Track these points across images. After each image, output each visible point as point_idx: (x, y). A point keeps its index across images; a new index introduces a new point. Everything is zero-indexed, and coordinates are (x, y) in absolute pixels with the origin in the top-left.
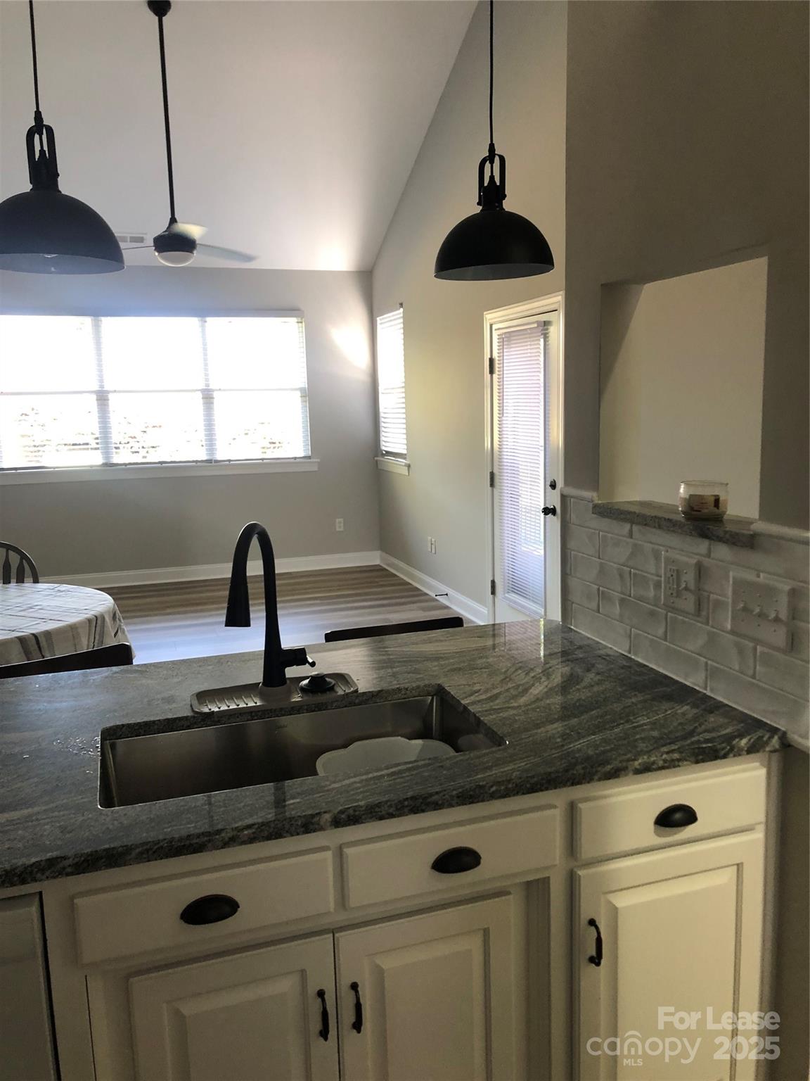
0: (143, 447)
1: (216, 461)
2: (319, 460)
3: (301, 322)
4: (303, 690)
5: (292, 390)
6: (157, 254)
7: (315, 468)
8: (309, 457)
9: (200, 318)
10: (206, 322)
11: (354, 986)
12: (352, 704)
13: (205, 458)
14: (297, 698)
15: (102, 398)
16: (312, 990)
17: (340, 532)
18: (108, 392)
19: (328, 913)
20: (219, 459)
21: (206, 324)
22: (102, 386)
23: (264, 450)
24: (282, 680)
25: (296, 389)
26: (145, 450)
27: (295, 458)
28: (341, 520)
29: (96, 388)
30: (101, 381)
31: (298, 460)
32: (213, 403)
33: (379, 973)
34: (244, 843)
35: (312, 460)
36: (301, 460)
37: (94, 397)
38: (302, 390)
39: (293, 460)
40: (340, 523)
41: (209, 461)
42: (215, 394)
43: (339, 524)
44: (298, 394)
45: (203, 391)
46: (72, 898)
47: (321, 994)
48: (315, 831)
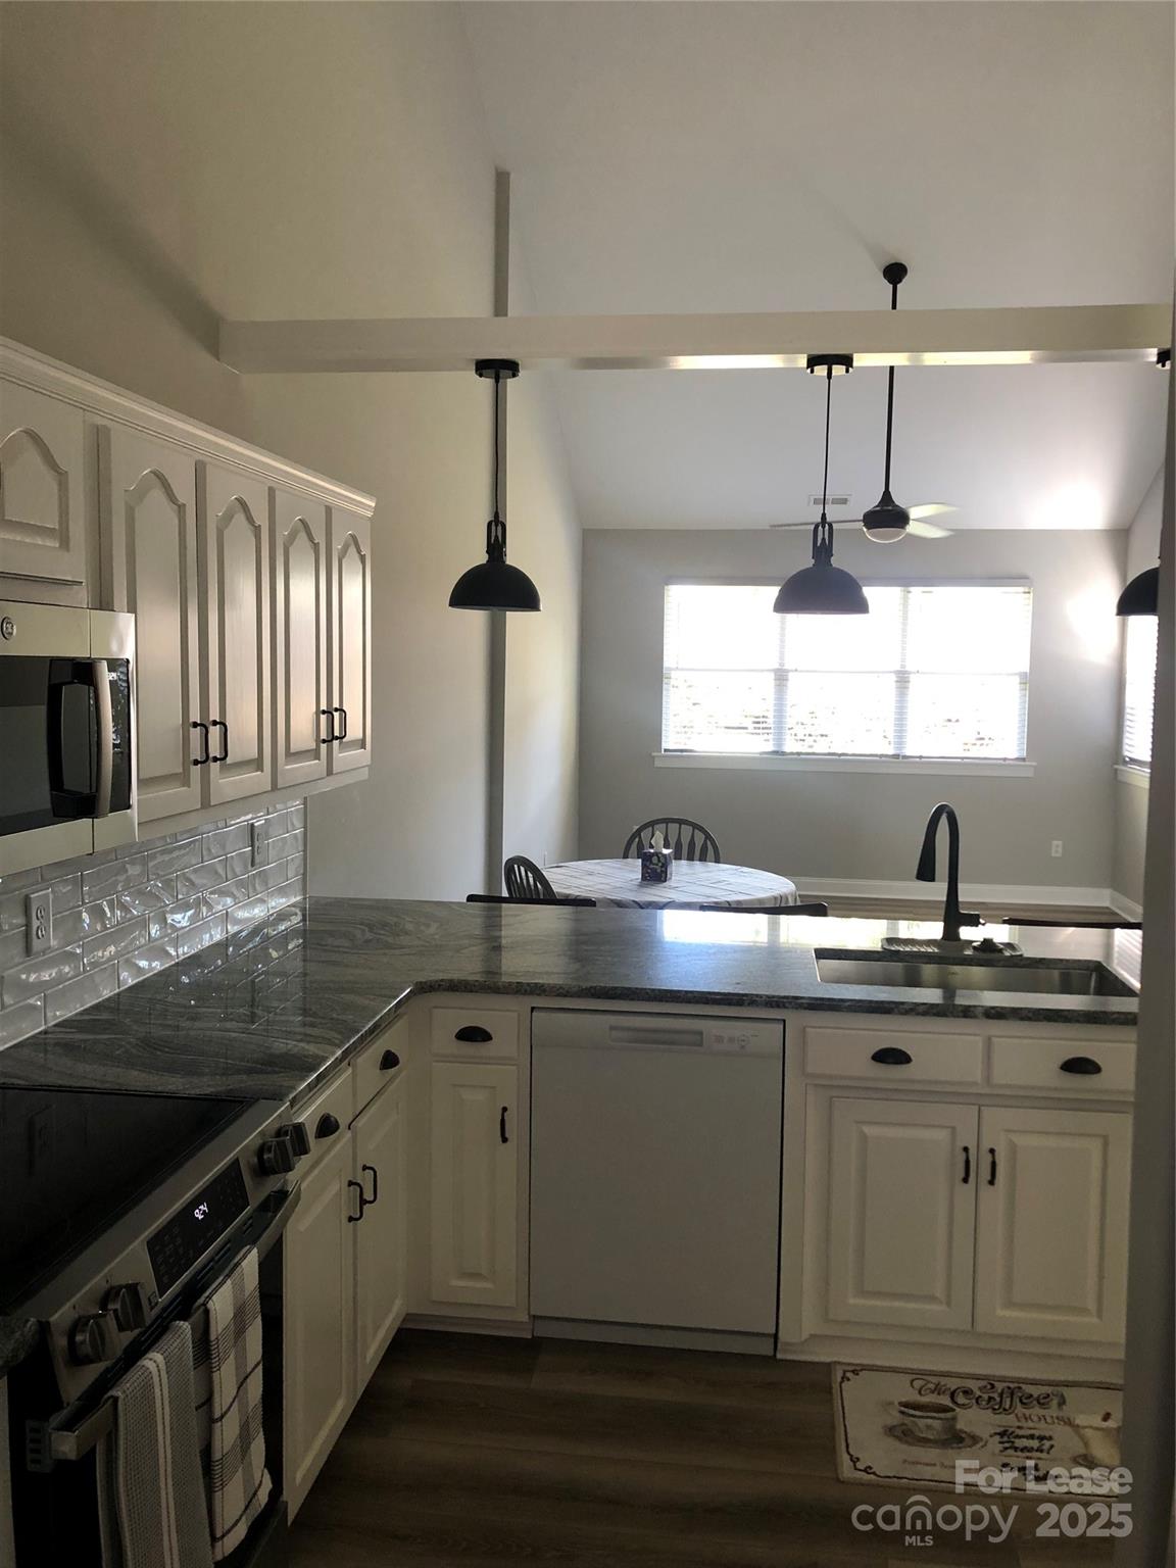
0: (810, 735)
1: (905, 757)
2: (1034, 764)
3: (1029, 593)
4: (974, 948)
5: (1012, 674)
6: (865, 530)
7: (1030, 774)
8: (1024, 759)
9: (903, 588)
10: (909, 592)
11: (992, 1151)
12: (1016, 966)
13: (891, 752)
14: (969, 952)
15: (781, 677)
16: (961, 1144)
17: (1055, 858)
18: (788, 671)
19: (975, 1084)
20: (908, 754)
21: (910, 595)
22: (782, 664)
23: (966, 747)
24: (957, 937)
25: (1016, 674)
26: (812, 739)
27: (1005, 759)
28: (1060, 843)
29: (777, 666)
30: (782, 657)
31: (1007, 762)
32: (907, 688)
33: (1013, 1149)
34: (918, 1014)
35: (1027, 763)
36: (1011, 762)
37: (772, 675)
38: (1023, 676)
39: (1001, 762)
40: (1057, 846)
41: (896, 756)
42: (912, 678)
43: (1057, 848)
44: (1017, 679)
45: (898, 673)
46: (804, 1028)
47: (966, 1149)
48: (971, 1017)
